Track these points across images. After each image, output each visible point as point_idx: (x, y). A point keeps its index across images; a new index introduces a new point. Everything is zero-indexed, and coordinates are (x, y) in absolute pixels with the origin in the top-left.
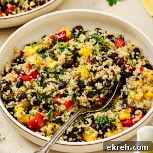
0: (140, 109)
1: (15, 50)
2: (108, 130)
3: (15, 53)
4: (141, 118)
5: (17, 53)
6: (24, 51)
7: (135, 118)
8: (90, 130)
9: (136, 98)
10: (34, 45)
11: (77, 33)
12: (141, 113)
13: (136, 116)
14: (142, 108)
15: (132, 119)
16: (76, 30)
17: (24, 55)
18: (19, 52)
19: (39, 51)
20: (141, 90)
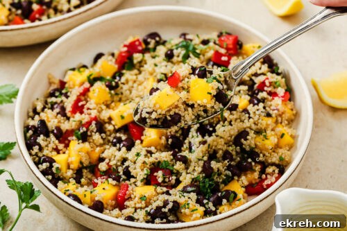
0: (273, 164)
1: (49, 79)
2: (224, 201)
3: (50, 83)
4: (277, 179)
5: (54, 83)
6: (65, 80)
7: (266, 178)
8: (190, 206)
9: (267, 146)
10: (82, 69)
11: (151, 46)
12: (277, 171)
13: (269, 176)
14: (277, 162)
15: (263, 181)
16: (149, 40)
17: (67, 86)
18: (57, 81)
19: (91, 78)
20: (273, 133)
